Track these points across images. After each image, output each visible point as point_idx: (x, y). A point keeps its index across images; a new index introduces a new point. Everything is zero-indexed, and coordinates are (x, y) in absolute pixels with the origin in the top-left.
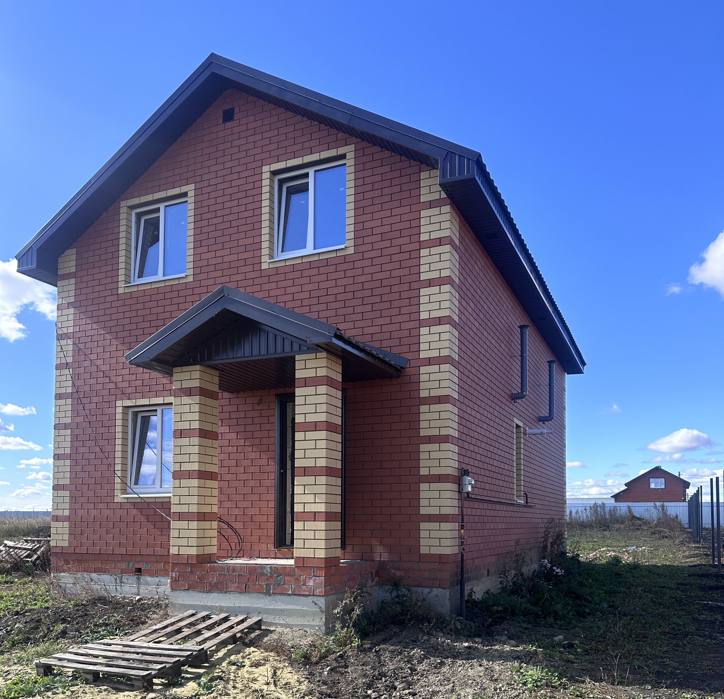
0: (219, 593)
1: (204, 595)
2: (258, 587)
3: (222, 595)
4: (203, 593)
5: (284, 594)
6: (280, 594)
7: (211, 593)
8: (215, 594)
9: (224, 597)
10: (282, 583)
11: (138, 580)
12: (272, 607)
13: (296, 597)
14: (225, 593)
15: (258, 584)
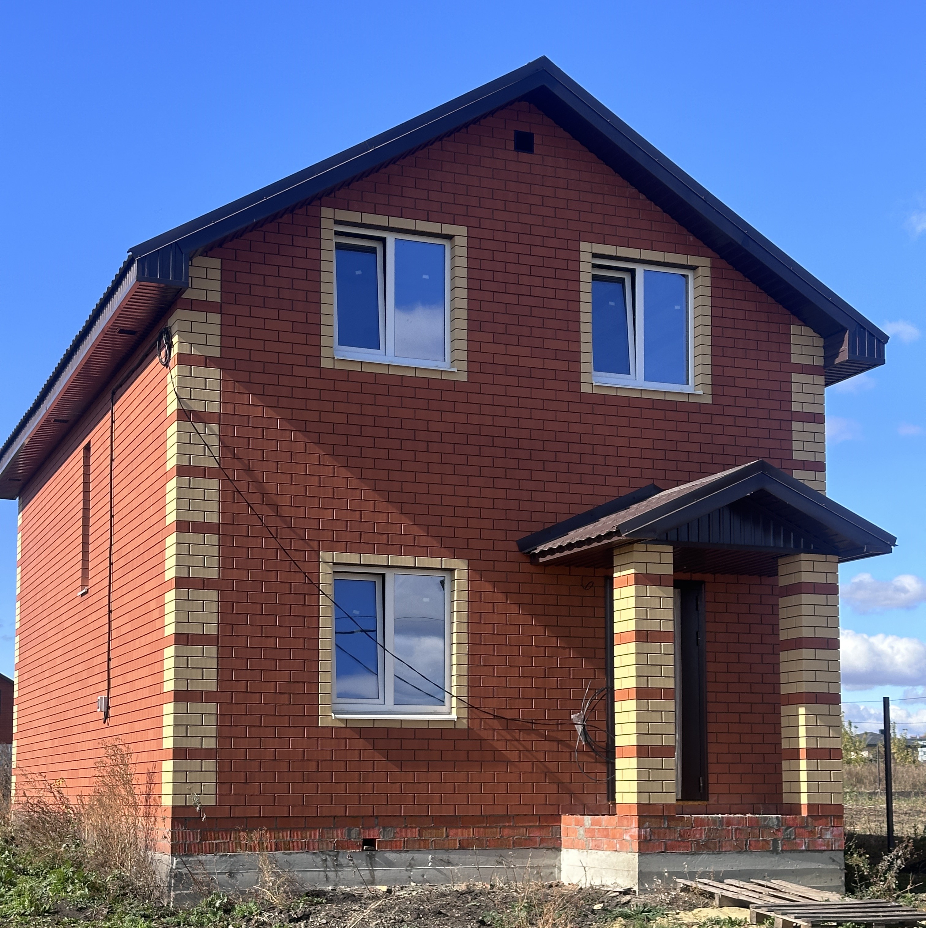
0: (709, 854)
1: (689, 858)
2: (761, 844)
3: (714, 856)
4: (687, 856)
5: (795, 851)
6: (791, 851)
7: (699, 854)
8: (704, 856)
9: (716, 859)
10: (793, 837)
11: (371, 859)
12: (781, 868)
13: (809, 853)
14: (718, 854)
15: (763, 840)
